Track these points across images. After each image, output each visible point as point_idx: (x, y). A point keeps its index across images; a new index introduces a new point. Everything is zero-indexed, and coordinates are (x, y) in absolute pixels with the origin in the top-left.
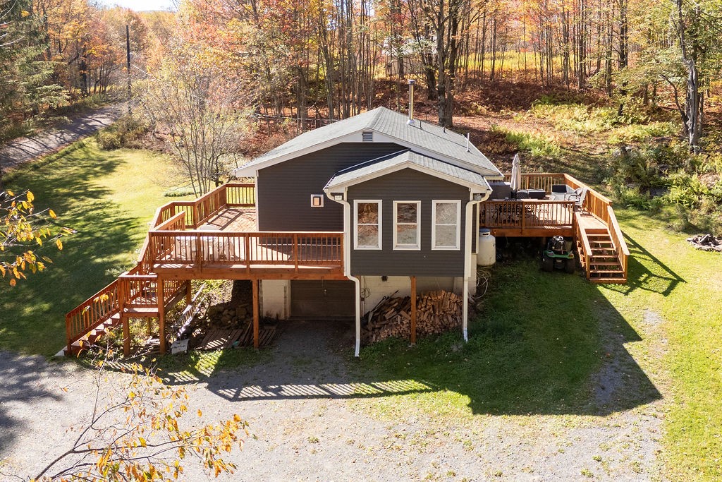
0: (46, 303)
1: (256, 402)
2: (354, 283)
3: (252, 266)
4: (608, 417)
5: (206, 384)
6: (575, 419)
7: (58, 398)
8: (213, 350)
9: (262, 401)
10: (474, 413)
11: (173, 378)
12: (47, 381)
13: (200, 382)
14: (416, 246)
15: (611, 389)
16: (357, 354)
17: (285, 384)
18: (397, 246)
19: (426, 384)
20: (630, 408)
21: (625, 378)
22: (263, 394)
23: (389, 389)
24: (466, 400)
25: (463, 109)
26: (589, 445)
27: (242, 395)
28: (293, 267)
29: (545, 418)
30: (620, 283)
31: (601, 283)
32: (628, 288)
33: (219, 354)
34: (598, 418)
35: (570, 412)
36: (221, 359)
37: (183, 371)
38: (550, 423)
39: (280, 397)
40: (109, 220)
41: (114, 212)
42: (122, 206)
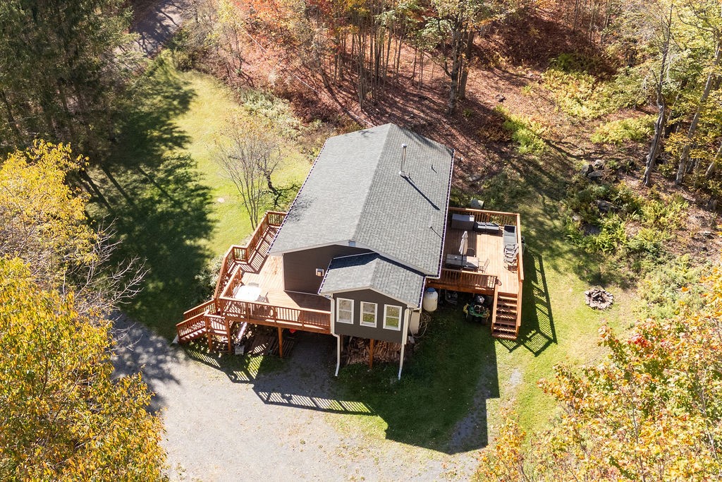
0: (161, 282)
1: (277, 406)
2: (336, 338)
3: (278, 322)
4: (452, 456)
5: (253, 385)
6: (436, 453)
7: (178, 382)
8: (257, 355)
9: (281, 407)
10: (386, 438)
11: (236, 376)
12: (171, 367)
13: (250, 382)
14: (374, 325)
15: (463, 435)
16: (336, 375)
17: (294, 394)
18: (362, 323)
19: (368, 408)
20: (467, 451)
21: (475, 428)
22: (281, 400)
23: (348, 408)
24: (385, 425)
25: (485, 59)
26: (435, 472)
27: (271, 400)
28: (301, 325)
29: (420, 449)
30: (511, 340)
31: (499, 339)
32: (515, 344)
33: (260, 358)
34: (447, 455)
35: (434, 449)
36: (262, 364)
37: (241, 371)
38: (422, 453)
39: (290, 405)
40: (191, 185)
41: (194, 174)
42: (199, 165)
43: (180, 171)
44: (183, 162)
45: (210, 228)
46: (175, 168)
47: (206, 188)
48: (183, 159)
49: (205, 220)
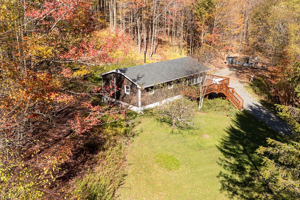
40: (233, 160)
41: (226, 168)
42: (218, 173)
43: (237, 178)
44: (231, 186)
45: (230, 130)
46: (241, 183)
47: (222, 151)
48: (230, 189)
49: (231, 135)
